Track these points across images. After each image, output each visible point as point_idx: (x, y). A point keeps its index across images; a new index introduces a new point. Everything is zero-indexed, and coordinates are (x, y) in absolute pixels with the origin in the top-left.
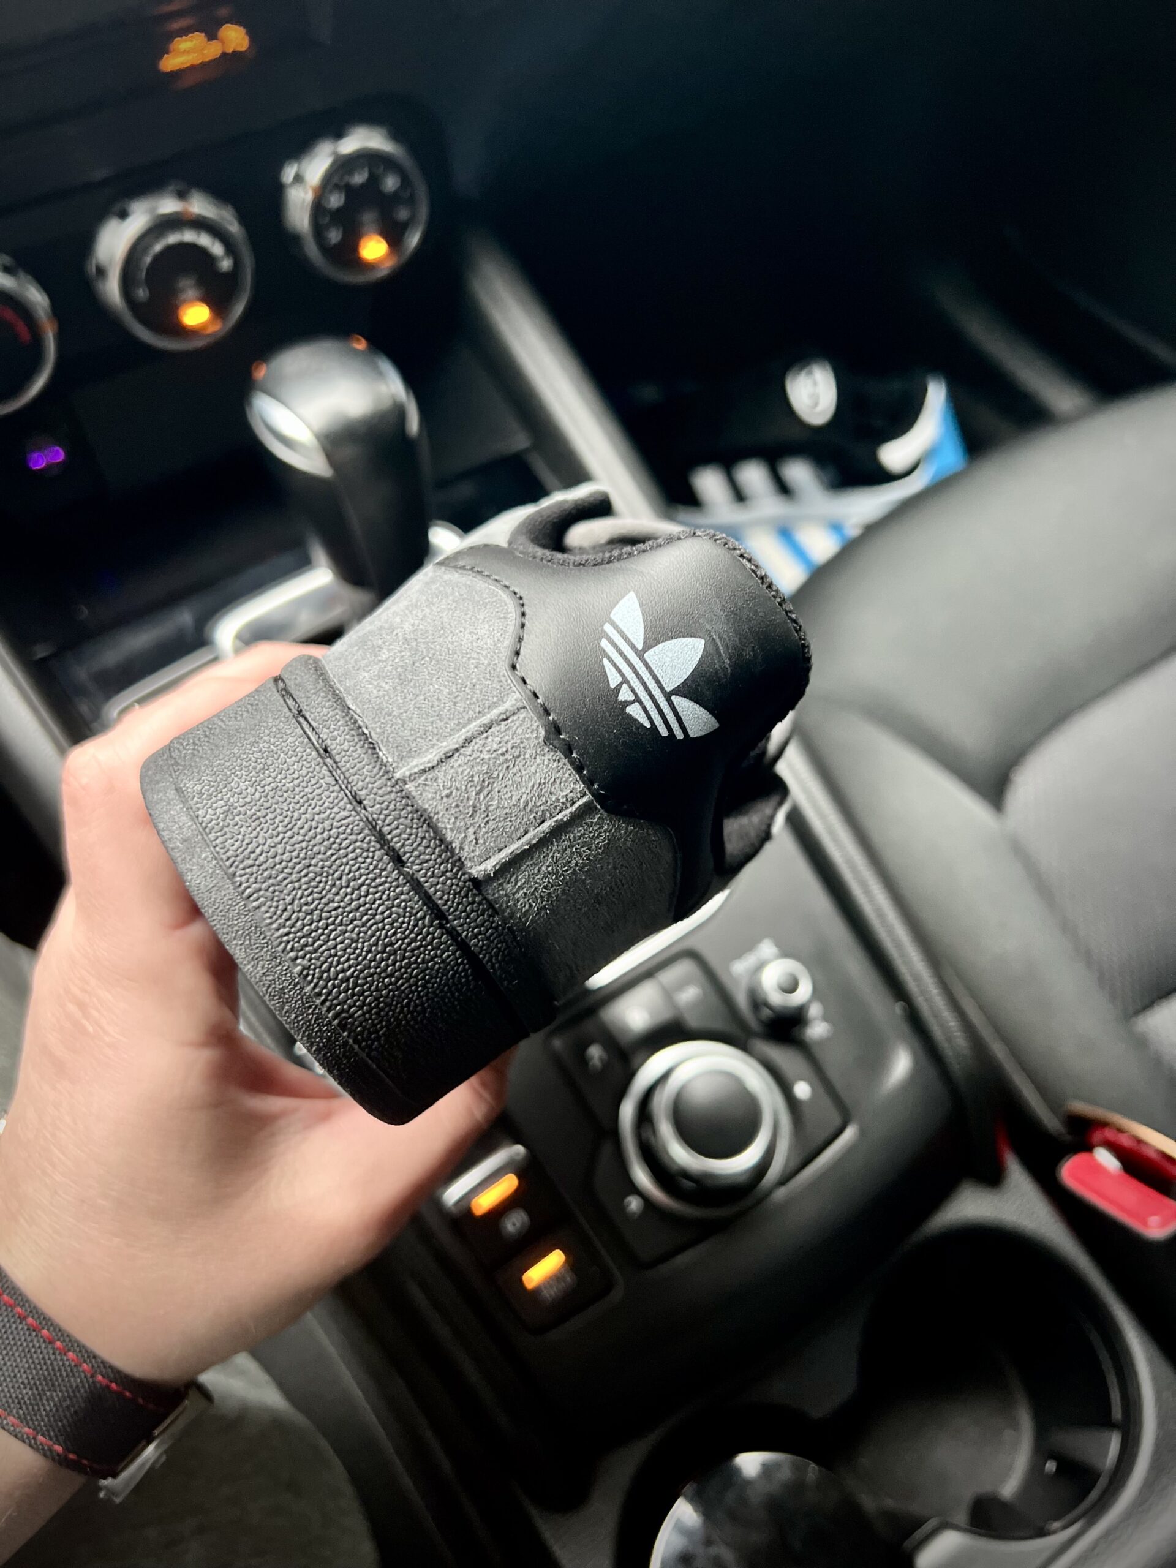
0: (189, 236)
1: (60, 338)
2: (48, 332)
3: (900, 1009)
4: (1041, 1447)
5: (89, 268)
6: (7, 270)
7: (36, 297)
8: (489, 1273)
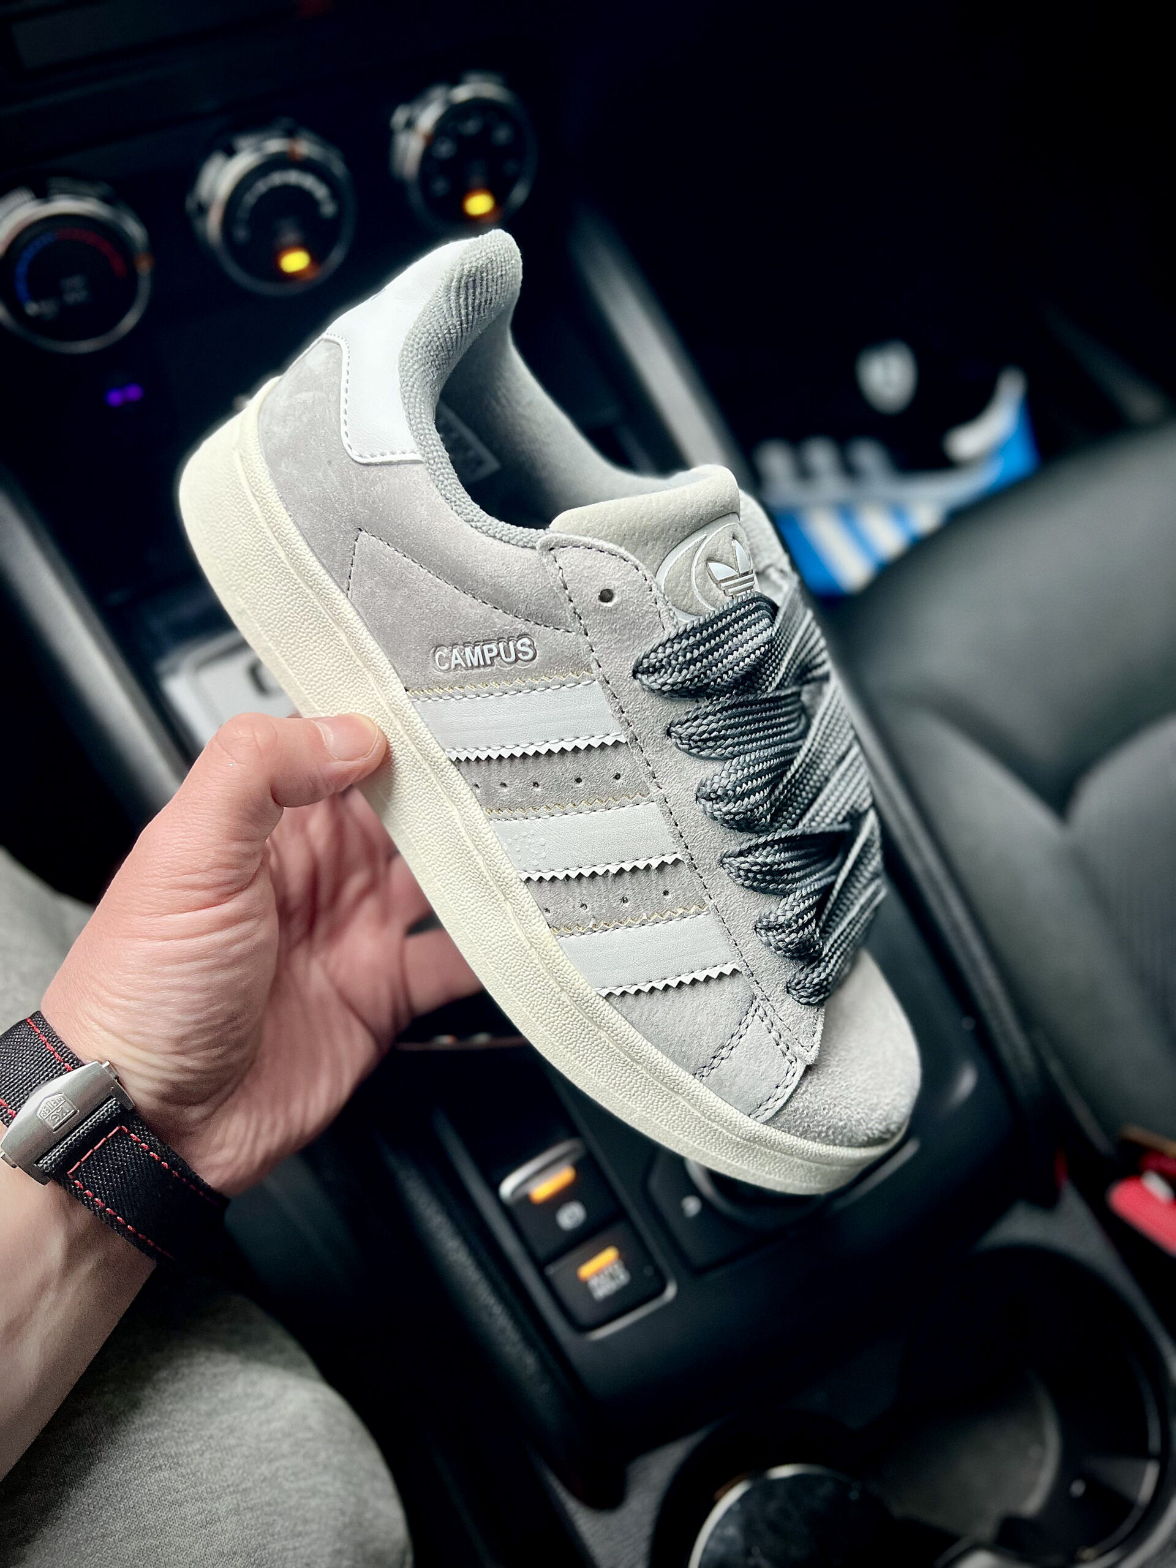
0: (293, 177)
1: (155, 275)
2: (144, 267)
3: (967, 1024)
4: (1068, 1469)
5: (190, 204)
6: (106, 200)
7: (134, 230)
8: (540, 1266)
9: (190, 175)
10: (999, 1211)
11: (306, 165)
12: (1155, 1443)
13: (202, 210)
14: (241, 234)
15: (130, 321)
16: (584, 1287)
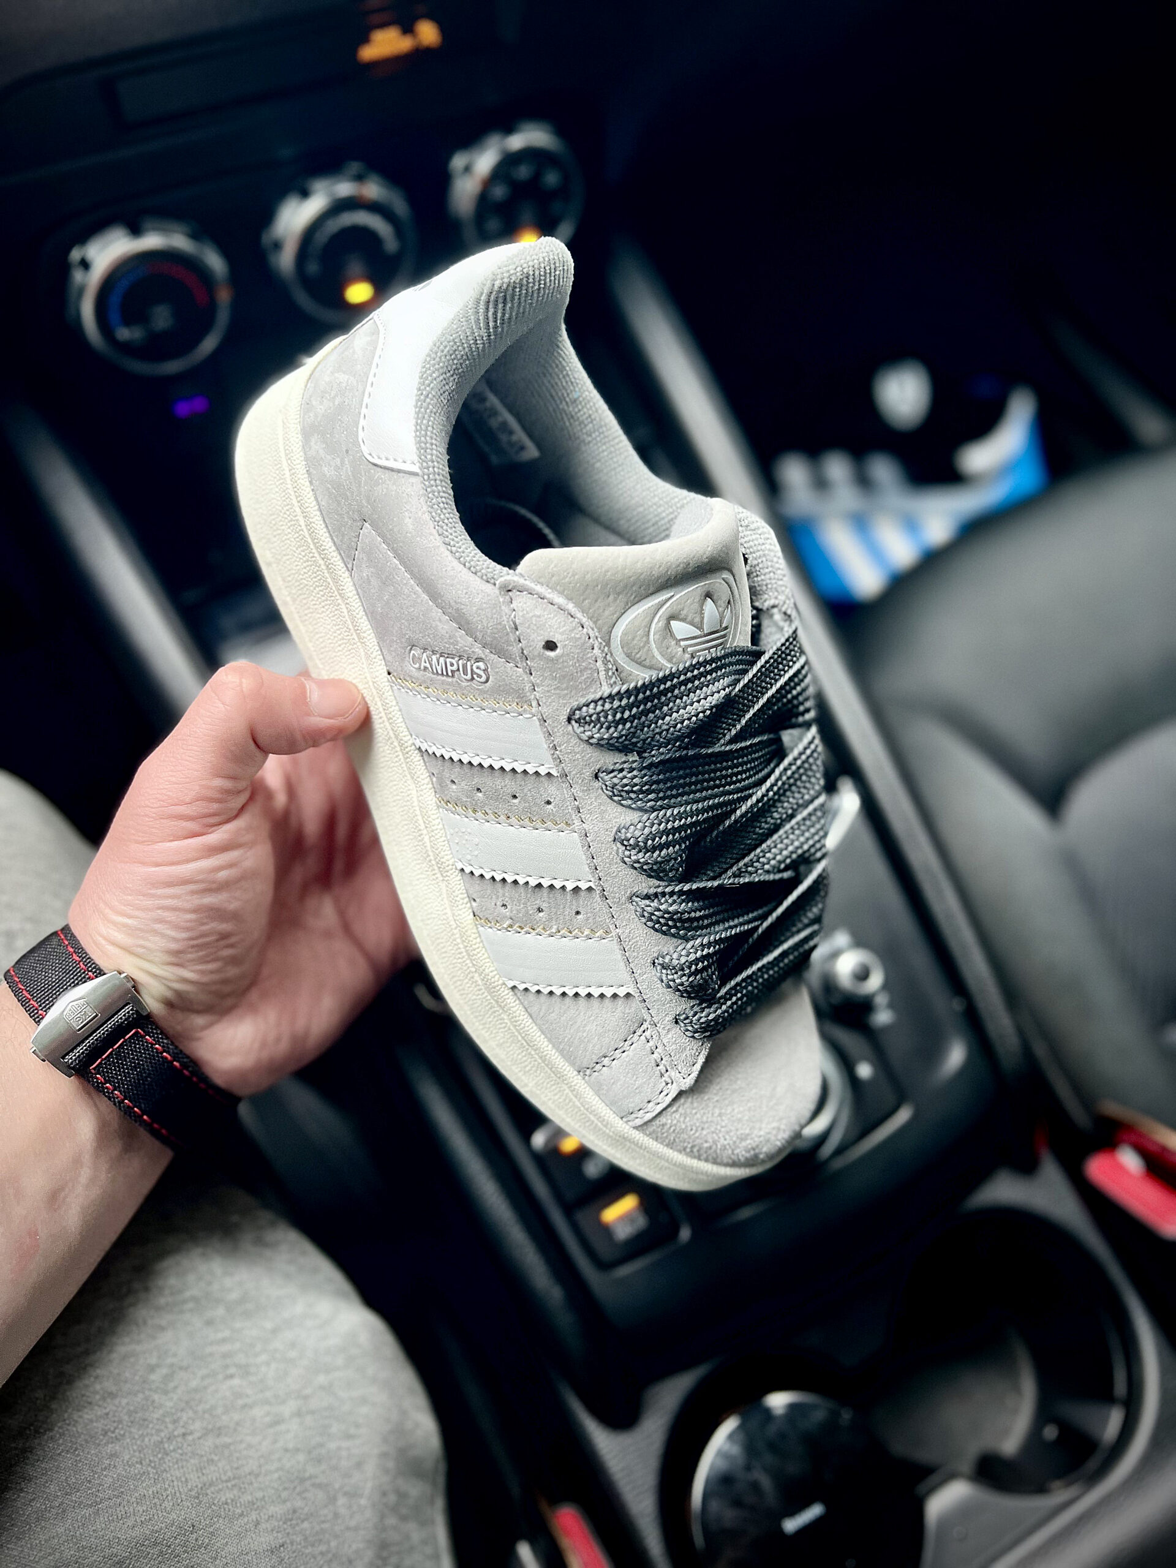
0: (363, 218)
1: (236, 305)
2: (224, 297)
3: (957, 1005)
4: (1044, 1413)
5: (266, 239)
6: (194, 236)
7: (215, 262)
8: (569, 1210)
9: (267, 215)
10: (982, 1176)
11: (373, 207)
12: (1120, 1387)
13: (277, 246)
14: (313, 268)
15: (209, 344)
16: (606, 1230)
